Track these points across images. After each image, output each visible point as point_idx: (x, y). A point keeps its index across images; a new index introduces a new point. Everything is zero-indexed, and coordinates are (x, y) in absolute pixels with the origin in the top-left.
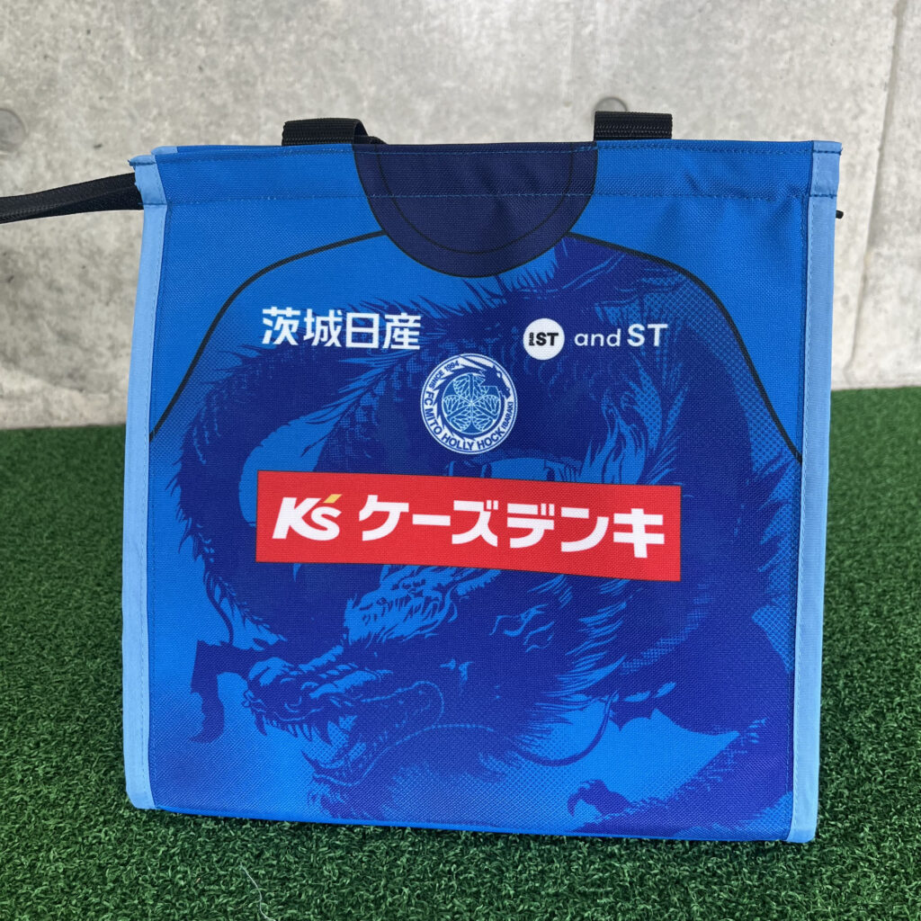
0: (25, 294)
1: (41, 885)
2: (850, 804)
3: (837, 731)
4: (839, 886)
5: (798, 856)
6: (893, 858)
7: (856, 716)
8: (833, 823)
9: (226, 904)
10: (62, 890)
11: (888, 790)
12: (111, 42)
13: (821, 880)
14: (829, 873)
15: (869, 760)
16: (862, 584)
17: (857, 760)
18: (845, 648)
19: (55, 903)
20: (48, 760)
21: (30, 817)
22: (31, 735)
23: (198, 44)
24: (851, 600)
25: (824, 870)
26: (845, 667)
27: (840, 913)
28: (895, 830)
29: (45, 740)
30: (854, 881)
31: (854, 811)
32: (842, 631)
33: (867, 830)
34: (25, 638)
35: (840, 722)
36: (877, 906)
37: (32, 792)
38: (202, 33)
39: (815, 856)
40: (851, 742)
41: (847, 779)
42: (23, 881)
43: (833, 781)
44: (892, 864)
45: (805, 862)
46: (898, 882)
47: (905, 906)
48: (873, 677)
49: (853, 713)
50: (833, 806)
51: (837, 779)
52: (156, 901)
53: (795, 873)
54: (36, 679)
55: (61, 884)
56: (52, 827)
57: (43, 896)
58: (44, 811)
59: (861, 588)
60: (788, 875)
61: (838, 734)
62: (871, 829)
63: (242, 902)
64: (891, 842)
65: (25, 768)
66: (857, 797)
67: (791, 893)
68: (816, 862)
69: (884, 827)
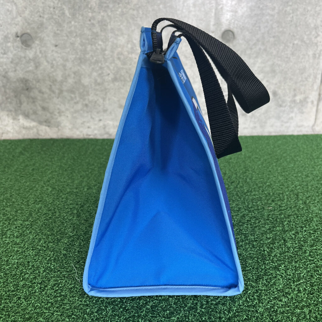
0: (32, 94)
1: (9, 266)
2: (279, 259)
3: (280, 237)
4: (269, 282)
5: (257, 273)
6: (290, 275)
7: (288, 233)
8: (271, 264)
9: (65, 274)
10: (15, 268)
11: (294, 255)
12: (61, 12)
13: (263, 280)
14: (266, 278)
15: (289, 246)
16: (301, 194)
17: (285, 246)
18: (290, 213)
19: (13, 271)
20: (18, 232)
21: (10, 247)
22: (15, 224)
23: (89, 12)
24: (296, 198)
25: (264, 277)
26: (289, 218)
27: (267, 290)
28: (293, 267)
29: (19, 226)
30: (274, 281)
31: (280, 261)
32: (291, 208)
33: (283, 266)
34: (18, 198)
35: (282, 235)
36: (281, 289)
37: (11, 240)
38: (91, 8)
39: (263, 273)
40: (284, 240)
41: (280, 251)
42: (4, 265)
43: (275, 252)
44: (289, 277)
45: (259, 274)
46: (290, 283)
47: (291, 290)
48: (297, 222)
49: (288, 232)
50: (273, 259)
51: (277, 251)
52: (43, 272)
53: (254, 277)
54: (19, 209)
55: (15, 266)
56: (16, 250)
57: (9, 269)
58: (15, 246)
59: (301, 195)
60: (251, 278)
61: (280, 238)
62: (284, 266)
63: (71, 274)
64: (290, 270)
65: (11, 233)
66: (282, 257)
67: (251, 283)
68: (263, 275)
69: (289, 266)
